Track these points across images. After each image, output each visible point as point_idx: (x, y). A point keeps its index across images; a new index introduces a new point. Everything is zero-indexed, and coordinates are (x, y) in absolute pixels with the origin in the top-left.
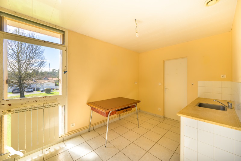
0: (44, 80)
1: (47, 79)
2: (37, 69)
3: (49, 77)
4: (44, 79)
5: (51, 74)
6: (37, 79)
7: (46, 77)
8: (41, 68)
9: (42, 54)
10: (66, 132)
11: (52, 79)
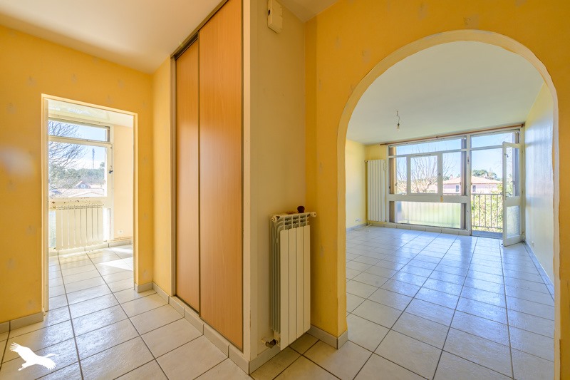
0: (78, 190)
1: (87, 187)
2: (63, 164)
3: (92, 183)
4: (79, 187)
5: (97, 174)
6: (64, 187)
7: (83, 183)
8: (74, 160)
9: (74, 130)
10: (112, 238)
11: (99, 186)
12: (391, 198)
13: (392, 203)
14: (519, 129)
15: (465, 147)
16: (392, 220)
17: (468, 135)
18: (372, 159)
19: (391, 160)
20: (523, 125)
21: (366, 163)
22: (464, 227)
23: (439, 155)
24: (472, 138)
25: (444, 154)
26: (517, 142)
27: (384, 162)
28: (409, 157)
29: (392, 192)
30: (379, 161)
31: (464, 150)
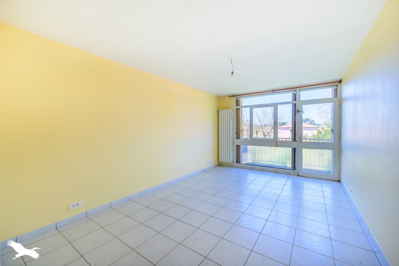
12: (237, 142)
13: (238, 147)
14: (337, 85)
15: (295, 100)
16: (238, 161)
17: (298, 89)
18: (223, 109)
19: (238, 110)
20: (340, 81)
21: (218, 112)
22: (294, 167)
23: (275, 106)
24: (301, 92)
25: (279, 106)
26: (336, 95)
27: (232, 112)
28: (251, 107)
29: (238, 137)
30: (228, 110)
31: (295, 102)
